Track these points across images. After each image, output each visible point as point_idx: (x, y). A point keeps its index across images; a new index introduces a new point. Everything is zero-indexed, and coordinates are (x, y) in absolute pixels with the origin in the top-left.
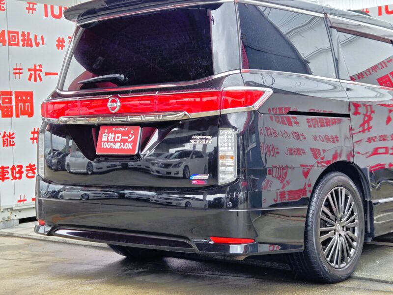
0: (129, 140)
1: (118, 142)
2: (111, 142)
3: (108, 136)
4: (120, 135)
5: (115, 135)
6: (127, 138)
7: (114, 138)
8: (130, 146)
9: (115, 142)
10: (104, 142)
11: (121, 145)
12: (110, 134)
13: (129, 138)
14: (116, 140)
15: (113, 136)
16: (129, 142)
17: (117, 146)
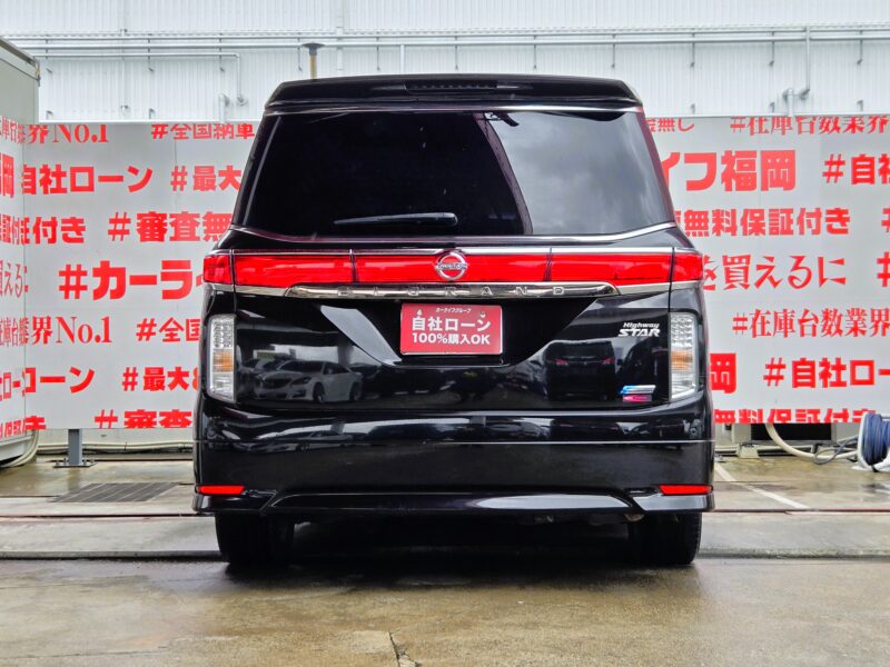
0: (479, 330)
1: (453, 332)
2: (436, 333)
3: (427, 322)
4: (456, 321)
5: (443, 319)
6: (473, 325)
7: (442, 326)
8: (485, 339)
9: (446, 334)
10: (419, 332)
11: (461, 338)
12: (431, 319)
13: (479, 326)
14: (447, 328)
15: (439, 321)
16: (480, 334)
17: (454, 339)
